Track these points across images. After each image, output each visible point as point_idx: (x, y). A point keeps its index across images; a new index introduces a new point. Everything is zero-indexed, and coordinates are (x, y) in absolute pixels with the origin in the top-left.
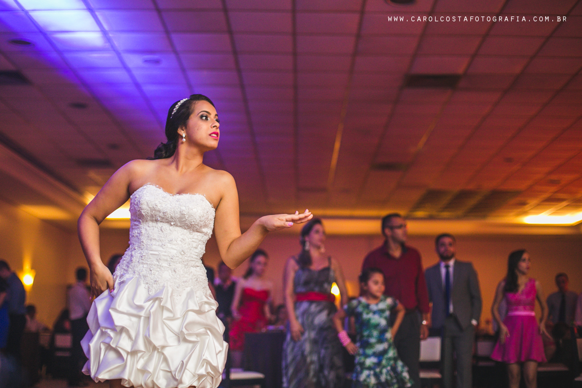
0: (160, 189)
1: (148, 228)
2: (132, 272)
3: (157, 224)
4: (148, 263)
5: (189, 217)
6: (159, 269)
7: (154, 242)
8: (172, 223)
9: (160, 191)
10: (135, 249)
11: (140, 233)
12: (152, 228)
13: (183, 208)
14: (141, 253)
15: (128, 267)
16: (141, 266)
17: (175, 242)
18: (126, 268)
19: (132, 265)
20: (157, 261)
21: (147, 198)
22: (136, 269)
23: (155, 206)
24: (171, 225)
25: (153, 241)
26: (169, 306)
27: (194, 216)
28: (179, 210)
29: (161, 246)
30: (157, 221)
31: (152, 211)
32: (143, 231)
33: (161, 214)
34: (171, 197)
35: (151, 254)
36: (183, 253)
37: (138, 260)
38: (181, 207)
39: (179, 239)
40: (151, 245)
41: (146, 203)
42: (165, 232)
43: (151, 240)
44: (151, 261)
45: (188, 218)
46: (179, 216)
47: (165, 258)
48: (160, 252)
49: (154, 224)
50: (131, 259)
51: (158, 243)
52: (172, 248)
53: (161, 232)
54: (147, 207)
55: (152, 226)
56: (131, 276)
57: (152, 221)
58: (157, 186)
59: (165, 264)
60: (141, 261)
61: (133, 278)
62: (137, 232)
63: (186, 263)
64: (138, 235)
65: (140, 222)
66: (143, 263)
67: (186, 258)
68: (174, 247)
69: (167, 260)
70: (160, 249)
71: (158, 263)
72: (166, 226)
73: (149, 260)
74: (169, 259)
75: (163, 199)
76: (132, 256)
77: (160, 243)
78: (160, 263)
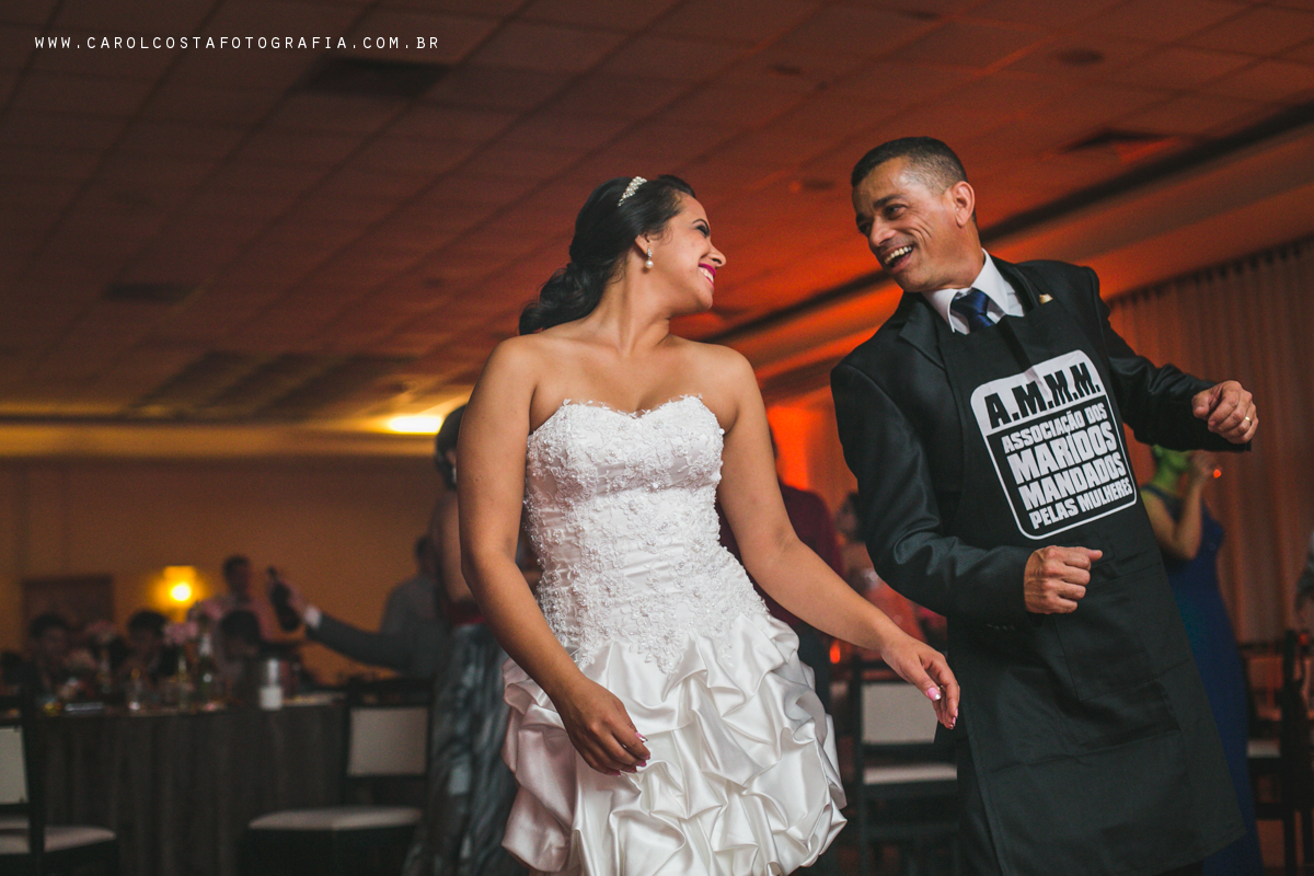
0: (601, 406)
1: (596, 516)
2: (597, 634)
3: (617, 497)
4: (632, 599)
5: (695, 457)
6: (661, 606)
7: (623, 545)
8: (655, 485)
9: (606, 414)
10: (574, 576)
11: (578, 532)
12: (607, 512)
13: (677, 441)
14: (600, 581)
15: (578, 624)
16: (615, 611)
17: (673, 527)
18: (573, 629)
19: (589, 618)
20: (651, 586)
21: (583, 443)
22: (606, 623)
23: (609, 458)
24: (652, 490)
25: (619, 542)
26: (721, 681)
27: (705, 452)
28: (669, 448)
29: (646, 549)
30: (615, 490)
31: (602, 470)
32: (586, 526)
33: (629, 472)
34: (638, 421)
35: (630, 576)
36: (697, 547)
37: (599, 601)
38: (673, 441)
39: (679, 517)
40: (621, 554)
41: (584, 456)
42: (640, 512)
43: (614, 542)
44: (635, 593)
45: (692, 461)
46: (670, 465)
47: (665, 573)
48: (648, 566)
49: (610, 500)
50: (577, 603)
51: (634, 546)
52: (672, 545)
53: (632, 515)
54: (590, 465)
55: (605, 507)
56: (600, 644)
57: (603, 493)
58: (590, 402)
59: (670, 589)
60: (610, 600)
61: (607, 648)
62: (562, 531)
63: (709, 567)
64: (573, 539)
65: (568, 506)
66: (617, 604)
67: (707, 554)
68: (675, 540)
69: (669, 579)
70: (648, 556)
71: (654, 593)
72: (640, 496)
73: (630, 592)
74: (674, 574)
75: (622, 433)
76: (573, 594)
77: (641, 544)
78: (660, 590)
